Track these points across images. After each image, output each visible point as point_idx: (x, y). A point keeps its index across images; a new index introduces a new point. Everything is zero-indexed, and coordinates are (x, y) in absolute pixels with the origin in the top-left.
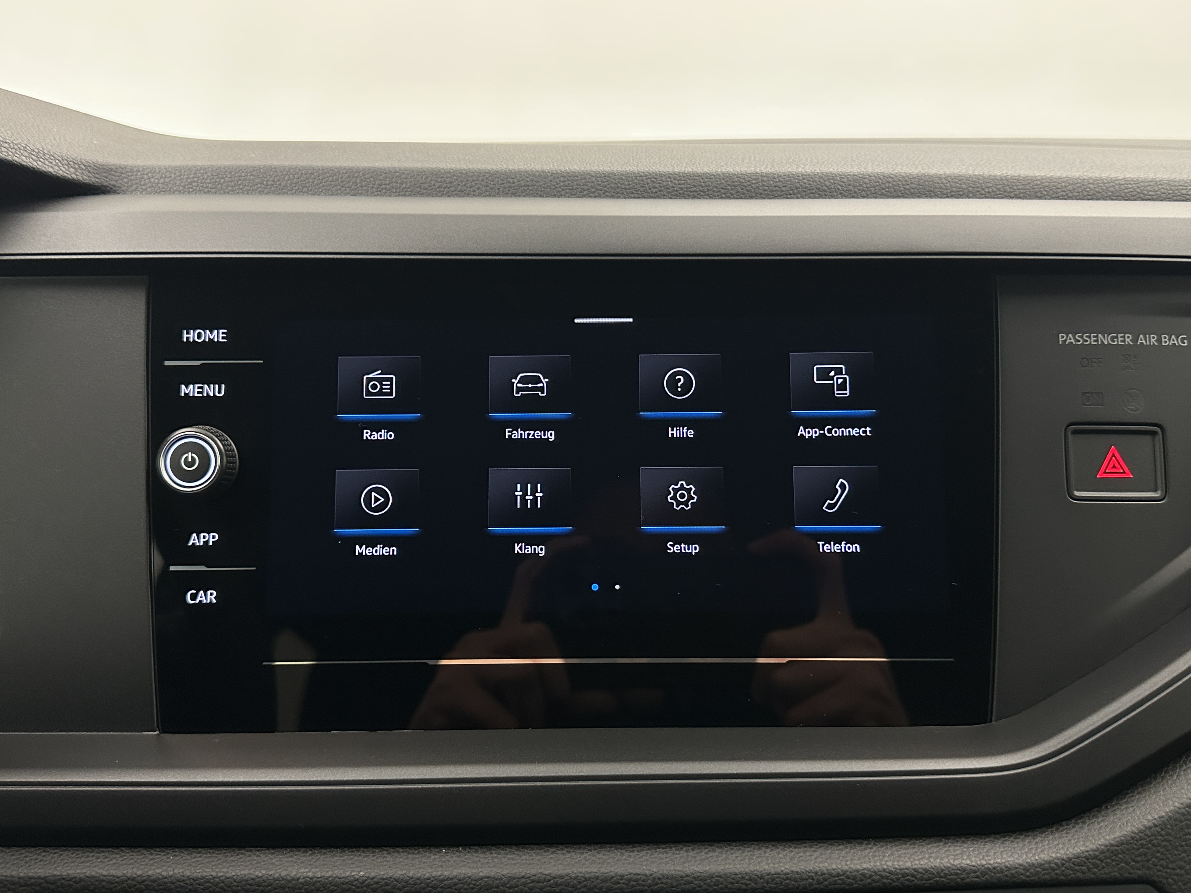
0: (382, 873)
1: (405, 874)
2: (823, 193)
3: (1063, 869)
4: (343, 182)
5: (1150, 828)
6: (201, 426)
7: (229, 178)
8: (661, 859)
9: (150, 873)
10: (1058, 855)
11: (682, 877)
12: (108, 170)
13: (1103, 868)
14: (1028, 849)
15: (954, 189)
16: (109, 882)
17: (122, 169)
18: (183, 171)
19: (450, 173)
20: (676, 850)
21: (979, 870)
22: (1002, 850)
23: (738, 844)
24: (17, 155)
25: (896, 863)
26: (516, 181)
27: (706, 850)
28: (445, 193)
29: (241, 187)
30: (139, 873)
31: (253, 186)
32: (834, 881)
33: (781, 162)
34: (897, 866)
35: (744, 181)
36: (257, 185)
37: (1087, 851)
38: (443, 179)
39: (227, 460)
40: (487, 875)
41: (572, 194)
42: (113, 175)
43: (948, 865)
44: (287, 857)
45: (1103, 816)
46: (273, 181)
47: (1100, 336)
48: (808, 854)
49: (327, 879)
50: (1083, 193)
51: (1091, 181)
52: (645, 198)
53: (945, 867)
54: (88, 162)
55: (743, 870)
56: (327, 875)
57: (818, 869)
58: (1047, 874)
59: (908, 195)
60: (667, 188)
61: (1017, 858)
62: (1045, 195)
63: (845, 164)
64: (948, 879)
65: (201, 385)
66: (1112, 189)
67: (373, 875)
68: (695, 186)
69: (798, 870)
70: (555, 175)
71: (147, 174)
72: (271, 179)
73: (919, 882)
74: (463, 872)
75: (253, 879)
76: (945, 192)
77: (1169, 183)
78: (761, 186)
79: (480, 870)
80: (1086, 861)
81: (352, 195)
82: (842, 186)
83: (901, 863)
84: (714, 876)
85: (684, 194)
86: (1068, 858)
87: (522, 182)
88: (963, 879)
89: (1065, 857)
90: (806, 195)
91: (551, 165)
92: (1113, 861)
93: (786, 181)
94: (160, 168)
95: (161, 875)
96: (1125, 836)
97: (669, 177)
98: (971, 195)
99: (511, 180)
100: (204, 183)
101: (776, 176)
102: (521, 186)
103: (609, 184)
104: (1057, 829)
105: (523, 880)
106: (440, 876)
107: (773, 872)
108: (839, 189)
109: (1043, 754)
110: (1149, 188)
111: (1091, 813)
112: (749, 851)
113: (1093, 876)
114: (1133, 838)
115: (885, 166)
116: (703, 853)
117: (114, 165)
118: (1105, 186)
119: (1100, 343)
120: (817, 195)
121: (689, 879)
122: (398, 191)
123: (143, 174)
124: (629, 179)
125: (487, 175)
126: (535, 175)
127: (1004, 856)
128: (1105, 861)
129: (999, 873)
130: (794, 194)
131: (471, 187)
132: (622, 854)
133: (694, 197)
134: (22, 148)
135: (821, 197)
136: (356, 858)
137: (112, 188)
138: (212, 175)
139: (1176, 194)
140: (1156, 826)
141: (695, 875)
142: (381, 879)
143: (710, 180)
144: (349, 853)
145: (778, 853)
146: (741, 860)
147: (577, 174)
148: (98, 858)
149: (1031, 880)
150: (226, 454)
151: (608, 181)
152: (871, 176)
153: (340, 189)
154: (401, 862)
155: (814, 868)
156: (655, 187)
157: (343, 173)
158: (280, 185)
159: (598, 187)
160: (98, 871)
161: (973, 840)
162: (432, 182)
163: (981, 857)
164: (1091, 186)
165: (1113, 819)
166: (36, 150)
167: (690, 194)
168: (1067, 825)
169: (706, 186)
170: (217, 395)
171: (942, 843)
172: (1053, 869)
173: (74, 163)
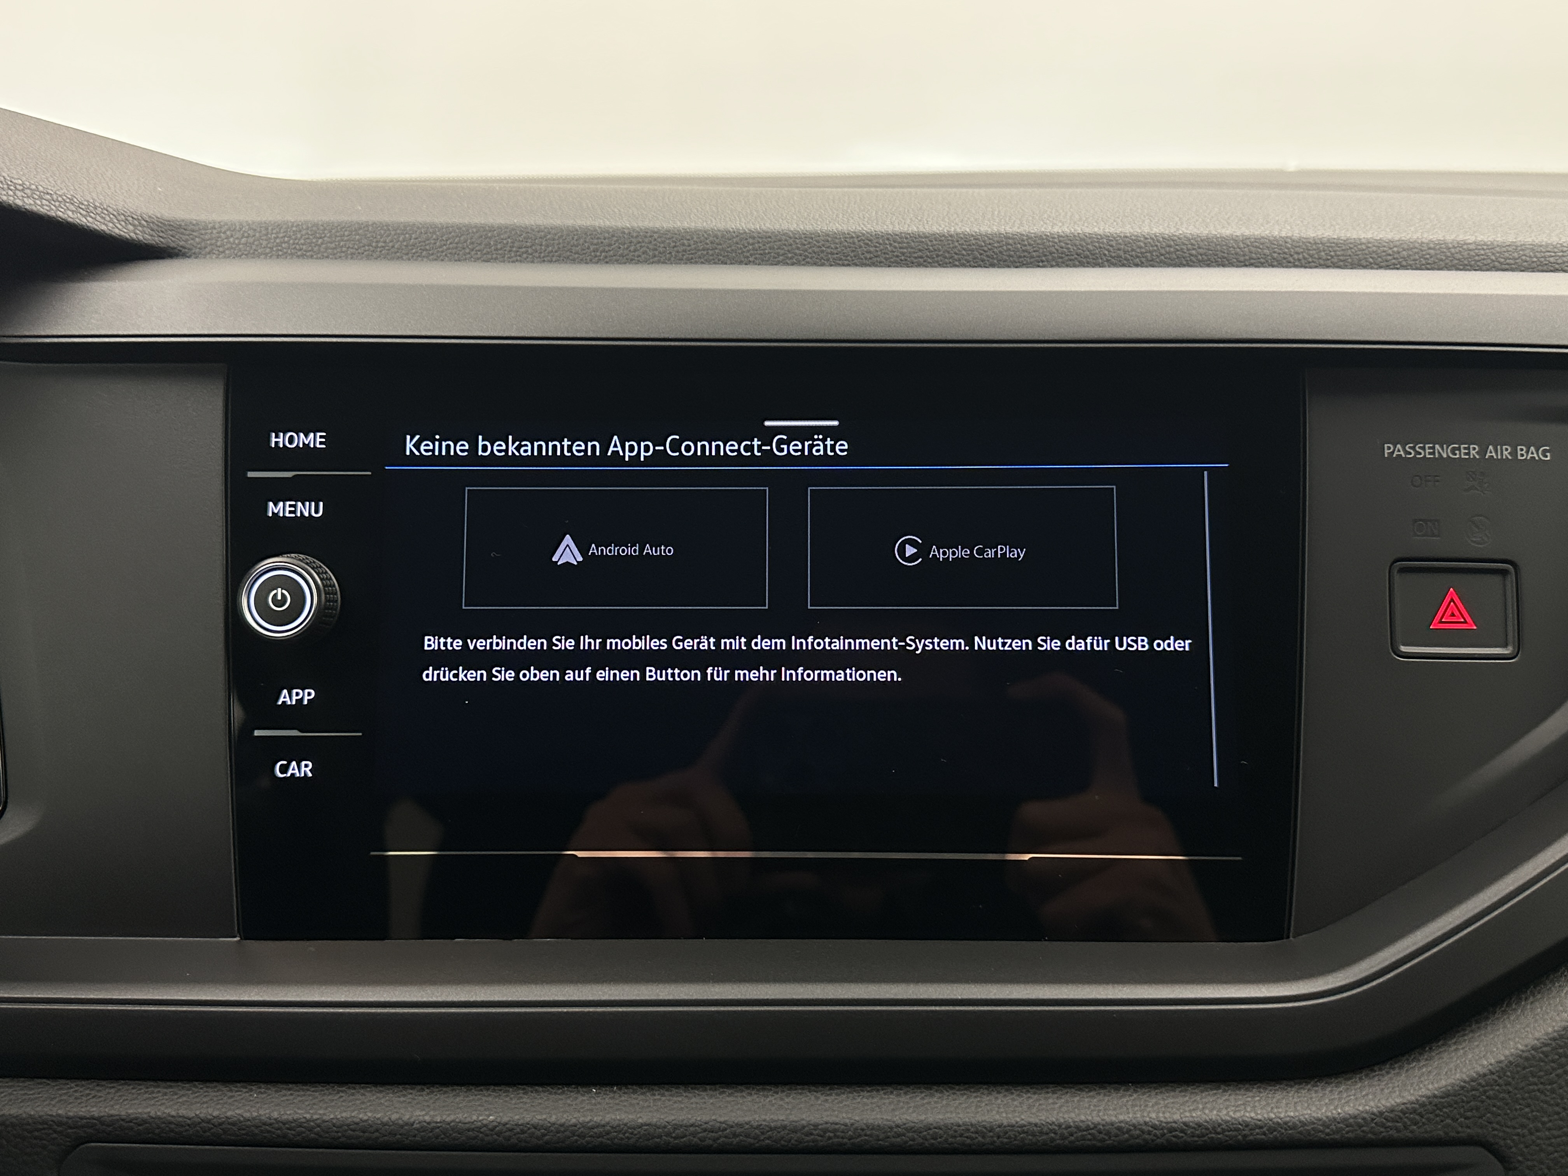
0: (517, 1117)
1: (545, 1119)
2: (1084, 260)
3: (1373, 1125)
4: (472, 243)
5: (1485, 1075)
6: (293, 555)
7: (329, 237)
8: (865, 1104)
9: (229, 1114)
10: (1367, 1108)
11: (891, 1128)
12: (176, 227)
13: (1424, 1124)
14: (1329, 1100)
15: (1254, 255)
16: (178, 1125)
17: (194, 225)
18: (270, 228)
19: (608, 232)
20: (885, 1094)
21: (1266, 1125)
22: (1295, 1100)
23: (962, 1088)
24: (62, 210)
25: (1161, 1115)
26: (692, 242)
27: (923, 1095)
28: (601, 258)
29: (344, 249)
30: (216, 1113)
31: (359, 248)
32: (1083, 1136)
33: (1033, 217)
34: (1162, 1119)
35: (983, 244)
36: (363, 246)
37: (1404, 1104)
38: (599, 241)
39: (326, 597)
40: (648, 1122)
41: (763, 261)
42: (182, 234)
43: (1229, 1118)
44: (399, 1097)
45: (1427, 1060)
46: (385, 242)
47: (1437, 446)
48: (1051, 1101)
49: (449, 1124)
50: (1420, 261)
51: (1432, 246)
52: (857, 265)
53: (1222, 1120)
54: (150, 217)
55: (967, 1120)
56: (448, 1119)
57: (1062, 1120)
58: (1352, 1132)
59: (1194, 262)
60: (885, 253)
61: (1314, 1112)
62: (1371, 263)
63: (1115, 221)
64: (1227, 1136)
65: (293, 503)
66: (1458, 256)
67: (505, 1119)
68: (920, 250)
69: (1037, 1121)
70: (742, 236)
71: (225, 233)
72: (382, 240)
73: (1189, 1139)
74: (618, 1117)
75: (357, 1124)
76: (1242, 259)
77: (1533, 248)
78: (1006, 251)
79: (638, 1116)
80: (1401, 1115)
81: (484, 261)
82: (1109, 251)
83: (1167, 1115)
84: (932, 1127)
85: (906, 260)
86: (1379, 1112)
87: (699, 244)
88: (1245, 1136)
89: (1375, 1110)
90: (1063, 263)
91: (738, 222)
92: (1437, 1116)
93: (1038, 244)
94: (241, 224)
95: (242, 1116)
96: (1453, 1085)
97: (888, 239)
98: (1275, 263)
99: (685, 242)
100: (297, 244)
101: (1025, 238)
102: (699, 250)
103: (810, 248)
104: (1367, 1076)
105: (692, 1129)
106: (588, 1122)
107: (1005, 1123)
108: (1105, 255)
109: (1352, 980)
110: (1506, 255)
111: (1410, 1056)
112: (976, 1097)
113: (1410, 1135)
114: (1463, 1088)
115: (1166, 225)
116: (918, 1099)
117: (183, 221)
118: (1450, 252)
119: (1437, 456)
120: (1077, 263)
121: (900, 1130)
122: (542, 255)
123: (219, 233)
124: (837, 241)
125: (656, 236)
126: (716, 236)
127: (1299, 1108)
128: (1425, 1117)
129: (1291, 1129)
130: (1047, 261)
131: (635, 251)
132: (817, 1098)
133: (919, 265)
134: (68, 200)
135: (1082, 265)
136: (484, 1098)
137: (181, 251)
138: (307, 234)
139: (1541, 262)
140: (1492, 1073)
141: (907, 1126)
142: (516, 1125)
143: (940, 243)
144: (476, 1093)
145: (1013, 1100)
146: (966, 1108)
147: (770, 234)
148: (165, 1094)
149: (1331, 1139)
150: (325, 590)
151: (809, 243)
152: (1146, 239)
153: (469, 253)
154: (540, 1104)
155: (1057, 1120)
156: (869, 252)
157: (473, 232)
158: (393, 247)
159: (797, 251)
160: (166, 1111)
161: (1259, 1087)
162: (586, 245)
163: (1269, 1109)
164: (1432, 252)
165: (1438, 1064)
166: (86, 203)
167: (915, 261)
168: (1380, 1070)
169: (935, 250)
170: (313, 514)
171: (1221, 1091)
172: (1360, 1126)
173: (132, 218)
